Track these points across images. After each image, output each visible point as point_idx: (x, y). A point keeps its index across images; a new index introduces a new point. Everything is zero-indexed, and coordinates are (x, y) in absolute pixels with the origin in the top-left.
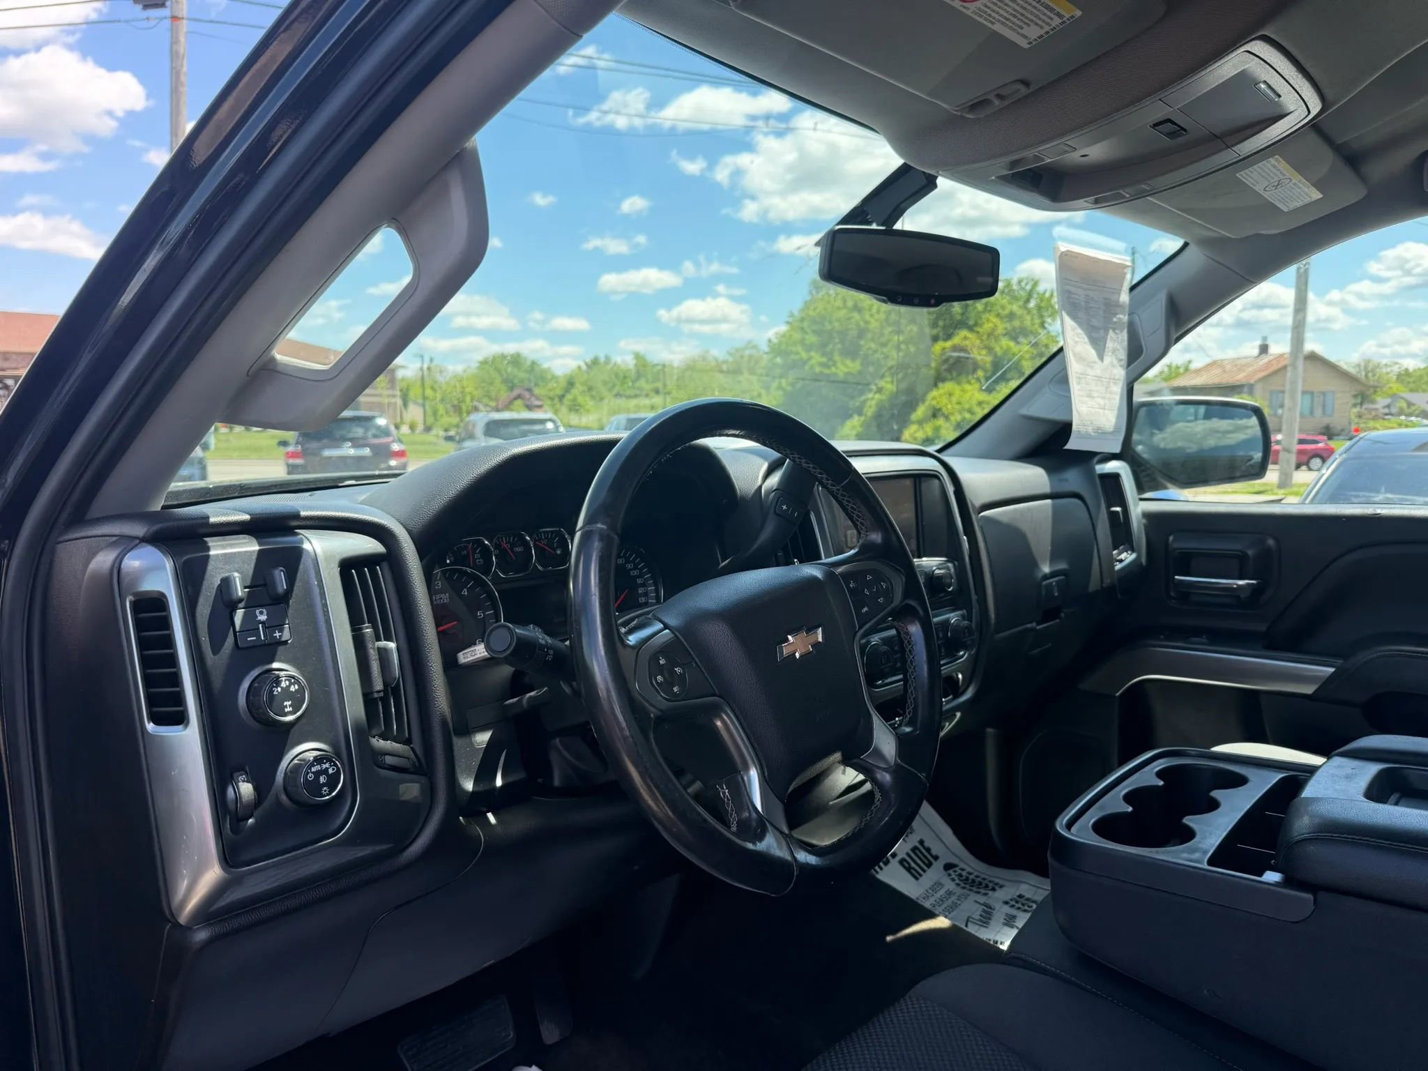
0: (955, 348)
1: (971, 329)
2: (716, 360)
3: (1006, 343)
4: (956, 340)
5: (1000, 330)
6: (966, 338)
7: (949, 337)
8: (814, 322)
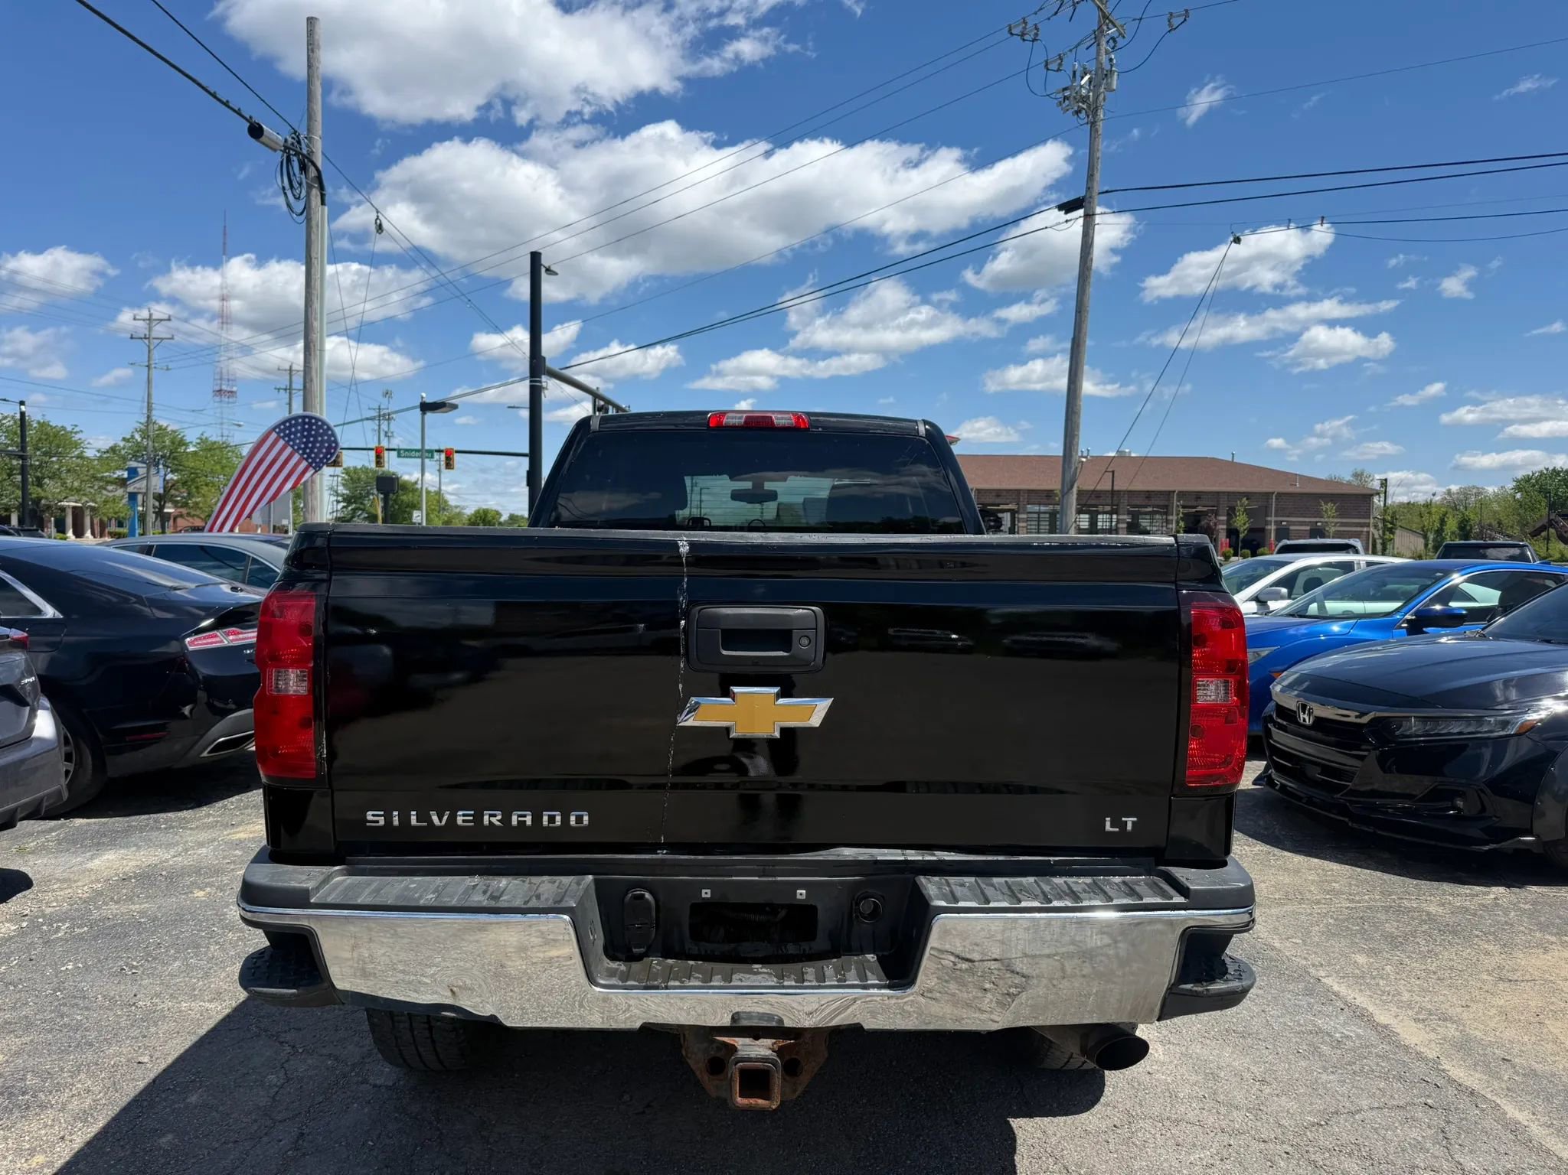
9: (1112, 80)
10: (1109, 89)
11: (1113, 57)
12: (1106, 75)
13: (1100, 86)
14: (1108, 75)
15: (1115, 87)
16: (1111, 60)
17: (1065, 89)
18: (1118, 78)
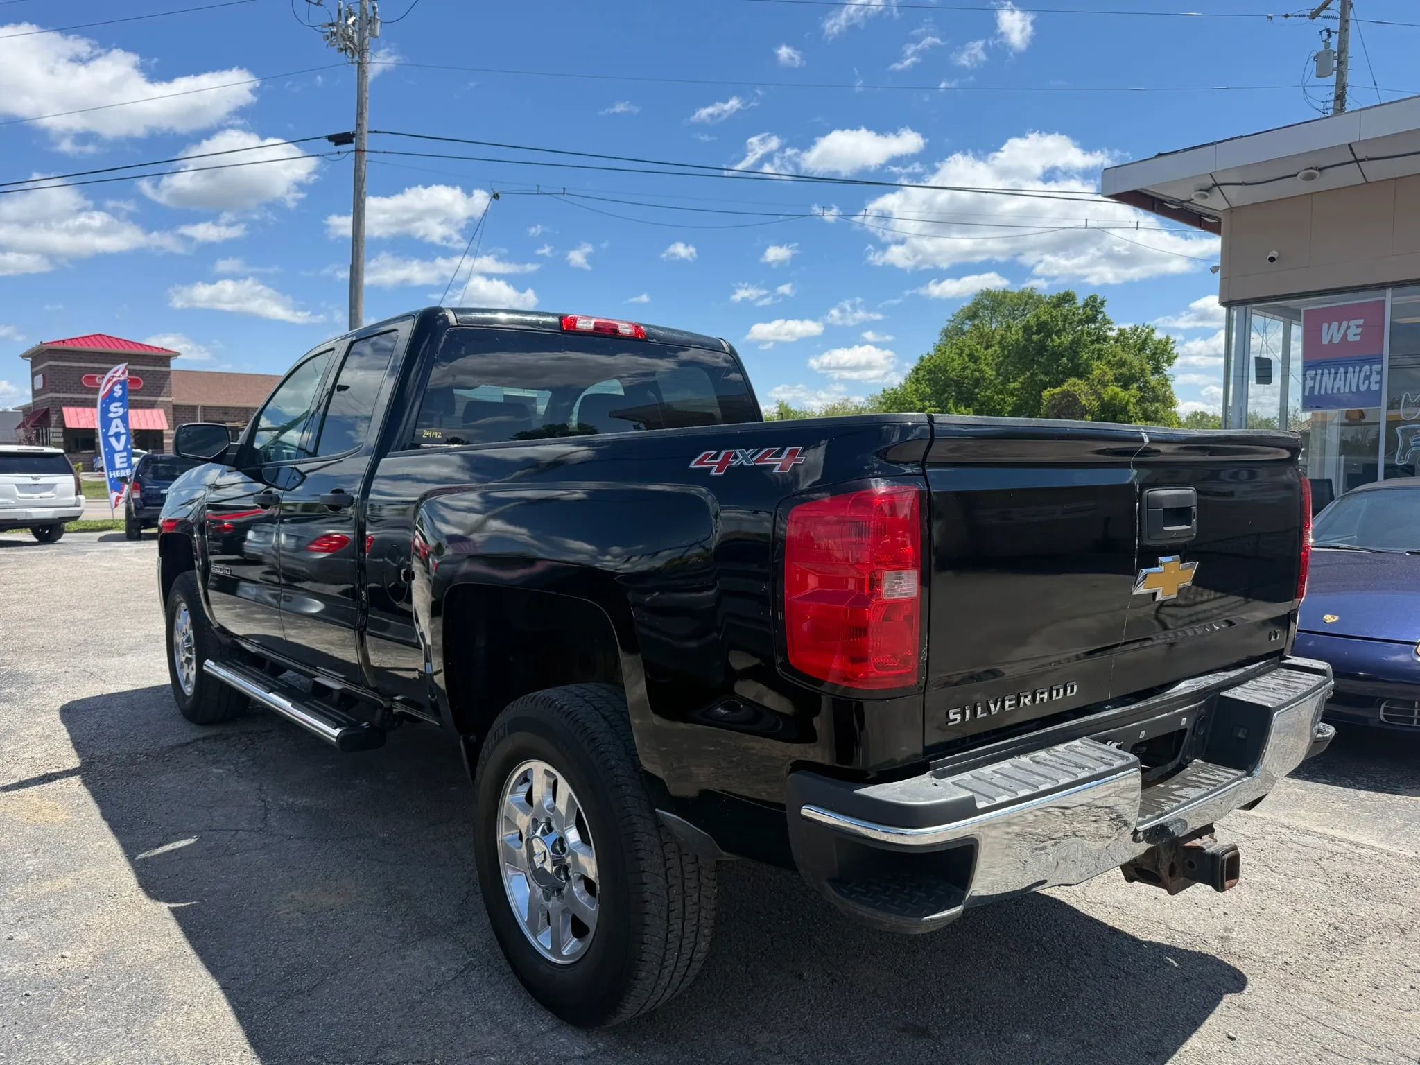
0: (1065, 394)
1: (1080, 376)
2: (856, 407)
3: (1115, 389)
4: (1065, 387)
5: (1110, 376)
6: (1075, 385)
7: (1059, 383)
8: (930, 372)
9: (375, 27)
10: (373, 35)
11: (376, 5)
12: (370, 21)
13: (366, 30)
14: (371, 21)
15: (378, 35)
16: (374, 8)
17: (331, 25)
18: (381, 27)
